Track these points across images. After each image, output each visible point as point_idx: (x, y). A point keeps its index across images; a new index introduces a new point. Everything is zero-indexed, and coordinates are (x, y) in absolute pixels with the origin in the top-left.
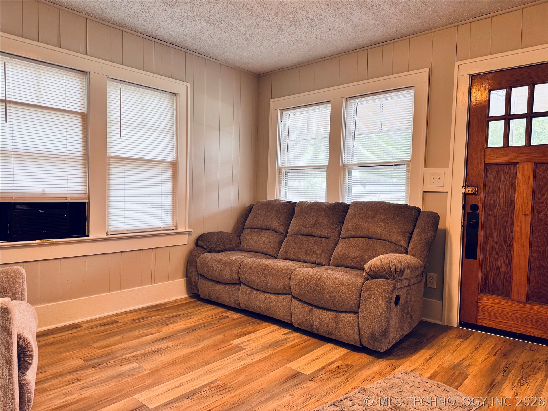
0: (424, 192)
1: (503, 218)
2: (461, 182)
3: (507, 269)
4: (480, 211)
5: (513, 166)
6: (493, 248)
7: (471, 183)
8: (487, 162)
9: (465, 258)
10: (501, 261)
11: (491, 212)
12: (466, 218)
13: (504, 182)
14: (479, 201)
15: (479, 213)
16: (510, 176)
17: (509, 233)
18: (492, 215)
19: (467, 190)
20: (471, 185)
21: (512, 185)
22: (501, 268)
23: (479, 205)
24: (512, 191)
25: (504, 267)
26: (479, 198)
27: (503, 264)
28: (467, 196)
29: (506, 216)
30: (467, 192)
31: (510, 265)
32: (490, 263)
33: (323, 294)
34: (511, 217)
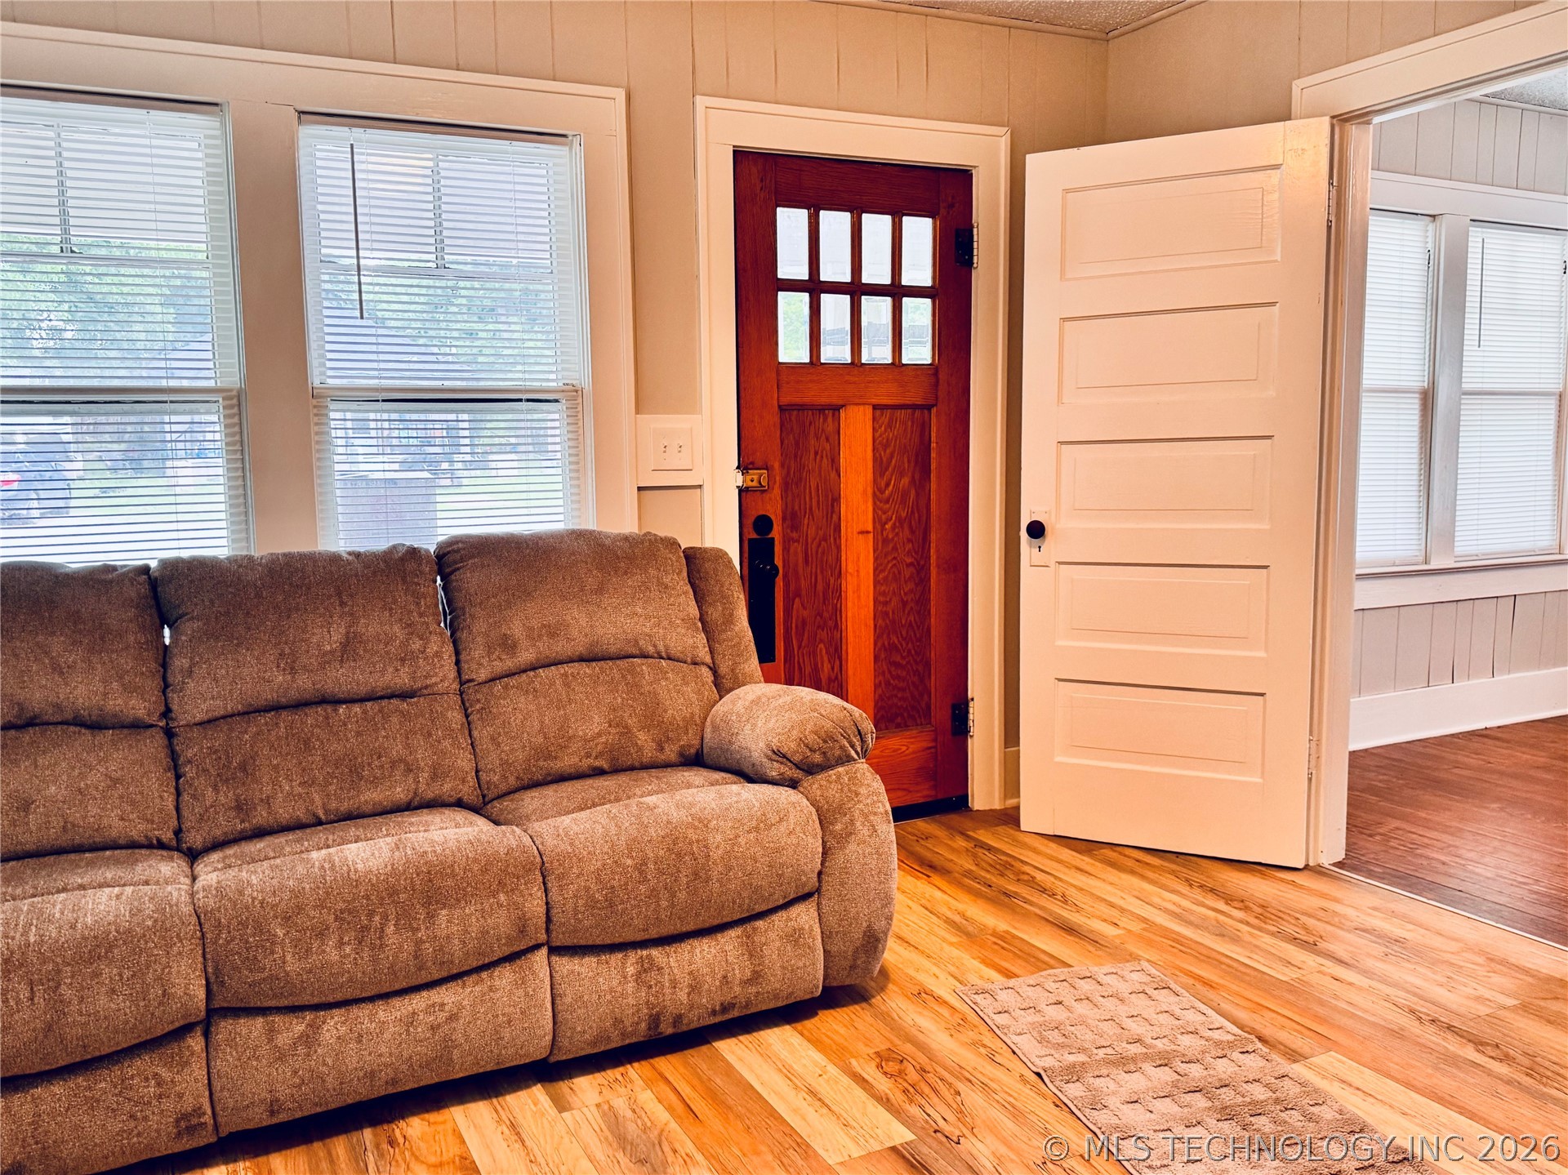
0: (639, 489)
1: (819, 545)
2: (734, 461)
3: (833, 668)
4: (776, 533)
5: (831, 412)
6: (804, 623)
7: (751, 460)
10: (821, 650)
11: (794, 535)
12: (746, 555)
14: (773, 508)
15: (773, 539)
16: (827, 439)
17: (832, 581)
18: (798, 541)
19: (749, 478)
20: (752, 463)
21: (833, 461)
23: (773, 518)
24: (833, 474)
26: (770, 499)
28: (744, 494)
34: (835, 539)
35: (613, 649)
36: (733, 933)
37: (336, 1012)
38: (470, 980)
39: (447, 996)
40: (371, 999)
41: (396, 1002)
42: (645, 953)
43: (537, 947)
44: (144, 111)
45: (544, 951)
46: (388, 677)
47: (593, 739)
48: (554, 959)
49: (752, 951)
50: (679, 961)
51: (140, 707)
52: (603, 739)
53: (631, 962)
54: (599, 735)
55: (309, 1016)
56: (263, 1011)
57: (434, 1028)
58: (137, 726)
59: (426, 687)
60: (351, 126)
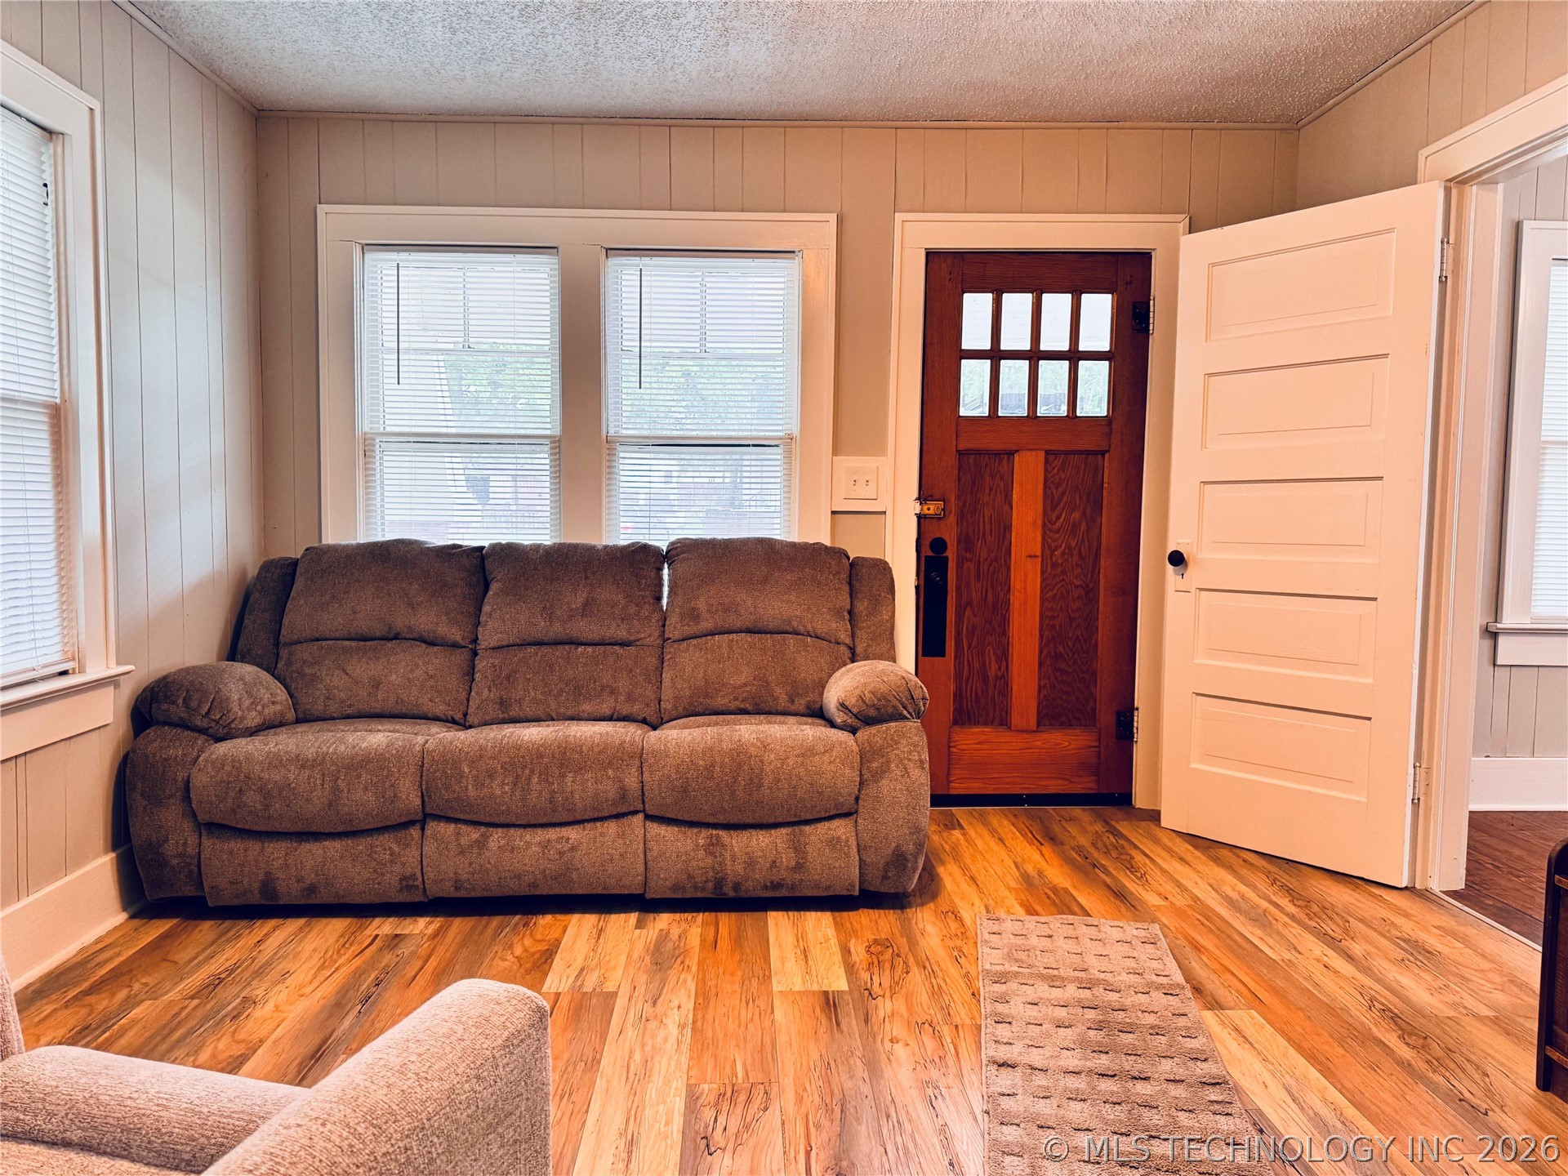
0: (833, 513)
1: (991, 564)
2: (914, 490)
3: (1000, 668)
4: (951, 553)
5: (1006, 456)
6: (974, 628)
7: (930, 493)
8: (962, 446)
9: (923, 656)
10: (989, 651)
11: (968, 556)
12: (923, 568)
13: (991, 490)
14: (949, 533)
15: (947, 558)
16: (1002, 478)
17: (1002, 594)
18: (971, 560)
19: (925, 507)
20: (931, 496)
21: (1006, 497)
22: (990, 669)
23: (948, 541)
24: (1006, 507)
25: (994, 666)
26: (946, 525)
27: (993, 658)
28: (922, 520)
29: (997, 562)
30: (927, 512)
31: (1007, 660)
32: (968, 660)
33: (760, 785)
34: (1005, 561)
35: (771, 626)
36: (784, 831)
37: (500, 830)
38: (589, 826)
39: (573, 834)
40: (525, 826)
41: (539, 831)
42: (714, 832)
43: (635, 812)
44: (512, 255)
45: (641, 816)
46: (612, 631)
47: (740, 687)
48: (648, 823)
49: (798, 848)
50: (738, 843)
51: (455, 634)
52: (748, 689)
53: (702, 836)
54: (745, 685)
55: (483, 829)
56: (456, 821)
57: (561, 853)
58: (455, 645)
59: (638, 640)
60: (641, 256)
